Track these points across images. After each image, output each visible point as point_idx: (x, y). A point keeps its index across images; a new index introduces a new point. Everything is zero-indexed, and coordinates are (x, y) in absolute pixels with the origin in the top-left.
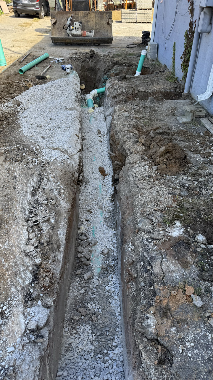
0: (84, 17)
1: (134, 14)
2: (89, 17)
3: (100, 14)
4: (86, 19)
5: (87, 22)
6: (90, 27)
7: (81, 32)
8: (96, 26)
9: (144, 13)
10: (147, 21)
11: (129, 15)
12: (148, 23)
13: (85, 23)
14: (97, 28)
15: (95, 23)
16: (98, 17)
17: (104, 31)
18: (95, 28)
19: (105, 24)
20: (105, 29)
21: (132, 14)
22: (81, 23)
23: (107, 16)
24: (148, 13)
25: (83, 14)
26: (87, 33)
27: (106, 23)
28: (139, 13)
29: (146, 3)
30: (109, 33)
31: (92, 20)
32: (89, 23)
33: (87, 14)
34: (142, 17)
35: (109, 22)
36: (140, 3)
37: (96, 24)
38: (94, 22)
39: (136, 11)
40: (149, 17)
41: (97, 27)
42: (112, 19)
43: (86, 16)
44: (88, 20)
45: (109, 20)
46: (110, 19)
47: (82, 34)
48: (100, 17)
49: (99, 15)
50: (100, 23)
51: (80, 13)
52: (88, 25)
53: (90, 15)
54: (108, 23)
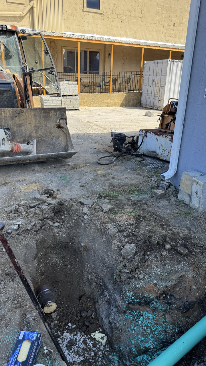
0: (12, 118)
1: (57, 101)
2: (22, 118)
3: (43, 112)
4: (17, 122)
5: (20, 126)
6: (26, 134)
7: (10, 146)
8: (37, 131)
9: (70, 99)
10: (75, 108)
11: (52, 101)
12: (76, 110)
13: (15, 128)
14: (38, 135)
15: (36, 126)
16: (40, 117)
17: (52, 139)
18: (35, 135)
19: (54, 127)
20: (53, 135)
21: (55, 101)
22: (8, 129)
23: (56, 115)
24: (75, 99)
25: (9, 114)
26: (23, 147)
27: (56, 126)
28: (64, 99)
29: (71, 89)
30: (61, 141)
31: (28, 122)
32: (23, 128)
33: (19, 114)
34: (68, 104)
35: (62, 125)
36: (64, 89)
37: (37, 128)
38: (33, 125)
39: (60, 98)
40: (77, 104)
41: (40, 133)
42: (66, 119)
43: (16, 117)
44: (21, 122)
45: (62, 121)
46: (62, 119)
47: (12, 149)
48: (45, 117)
49: (42, 115)
50: (44, 126)
51: (4, 111)
52: (22, 130)
53: (23, 114)
54: (59, 127)
